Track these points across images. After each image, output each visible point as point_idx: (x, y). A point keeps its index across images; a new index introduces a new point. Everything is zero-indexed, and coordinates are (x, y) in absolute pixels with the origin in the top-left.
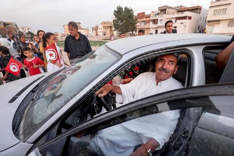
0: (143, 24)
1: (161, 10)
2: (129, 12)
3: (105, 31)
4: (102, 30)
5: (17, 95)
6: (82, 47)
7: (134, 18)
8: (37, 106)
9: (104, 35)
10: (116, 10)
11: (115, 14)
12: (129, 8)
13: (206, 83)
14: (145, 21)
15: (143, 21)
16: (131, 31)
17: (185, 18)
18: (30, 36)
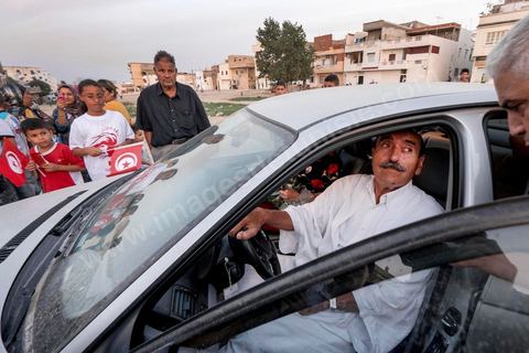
0: (328, 62)
1: (370, 31)
2: (293, 32)
3: (236, 77)
4: (229, 77)
5: (9, 244)
6: (184, 115)
7: (307, 48)
8: (72, 271)
9: (235, 87)
10: (263, 27)
11: (260, 39)
12: (293, 23)
13: (495, 198)
14: (333, 56)
15: (328, 56)
16: (300, 78)
17: (424, 49)
18: (37, 89)
